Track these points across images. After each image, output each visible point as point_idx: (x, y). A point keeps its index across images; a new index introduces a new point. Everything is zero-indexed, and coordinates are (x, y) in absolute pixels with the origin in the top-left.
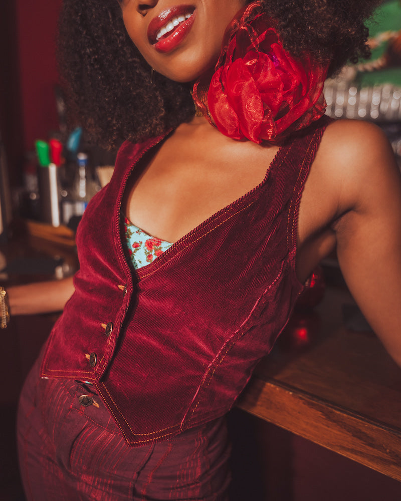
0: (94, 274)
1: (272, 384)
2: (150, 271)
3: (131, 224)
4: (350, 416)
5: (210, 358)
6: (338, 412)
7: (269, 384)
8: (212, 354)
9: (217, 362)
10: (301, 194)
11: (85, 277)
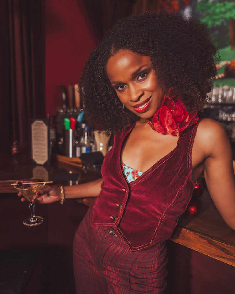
0: (112, 186)
1: (185, 229)
2: (135, 183)
3: (125, 165)
4: (219, 242)
5: (160, 216)
6: (214, 240)
7: (184, 229)
8: (162, 214)
9: (164, 217)
10: (191, 149)
11: (107, 187)
